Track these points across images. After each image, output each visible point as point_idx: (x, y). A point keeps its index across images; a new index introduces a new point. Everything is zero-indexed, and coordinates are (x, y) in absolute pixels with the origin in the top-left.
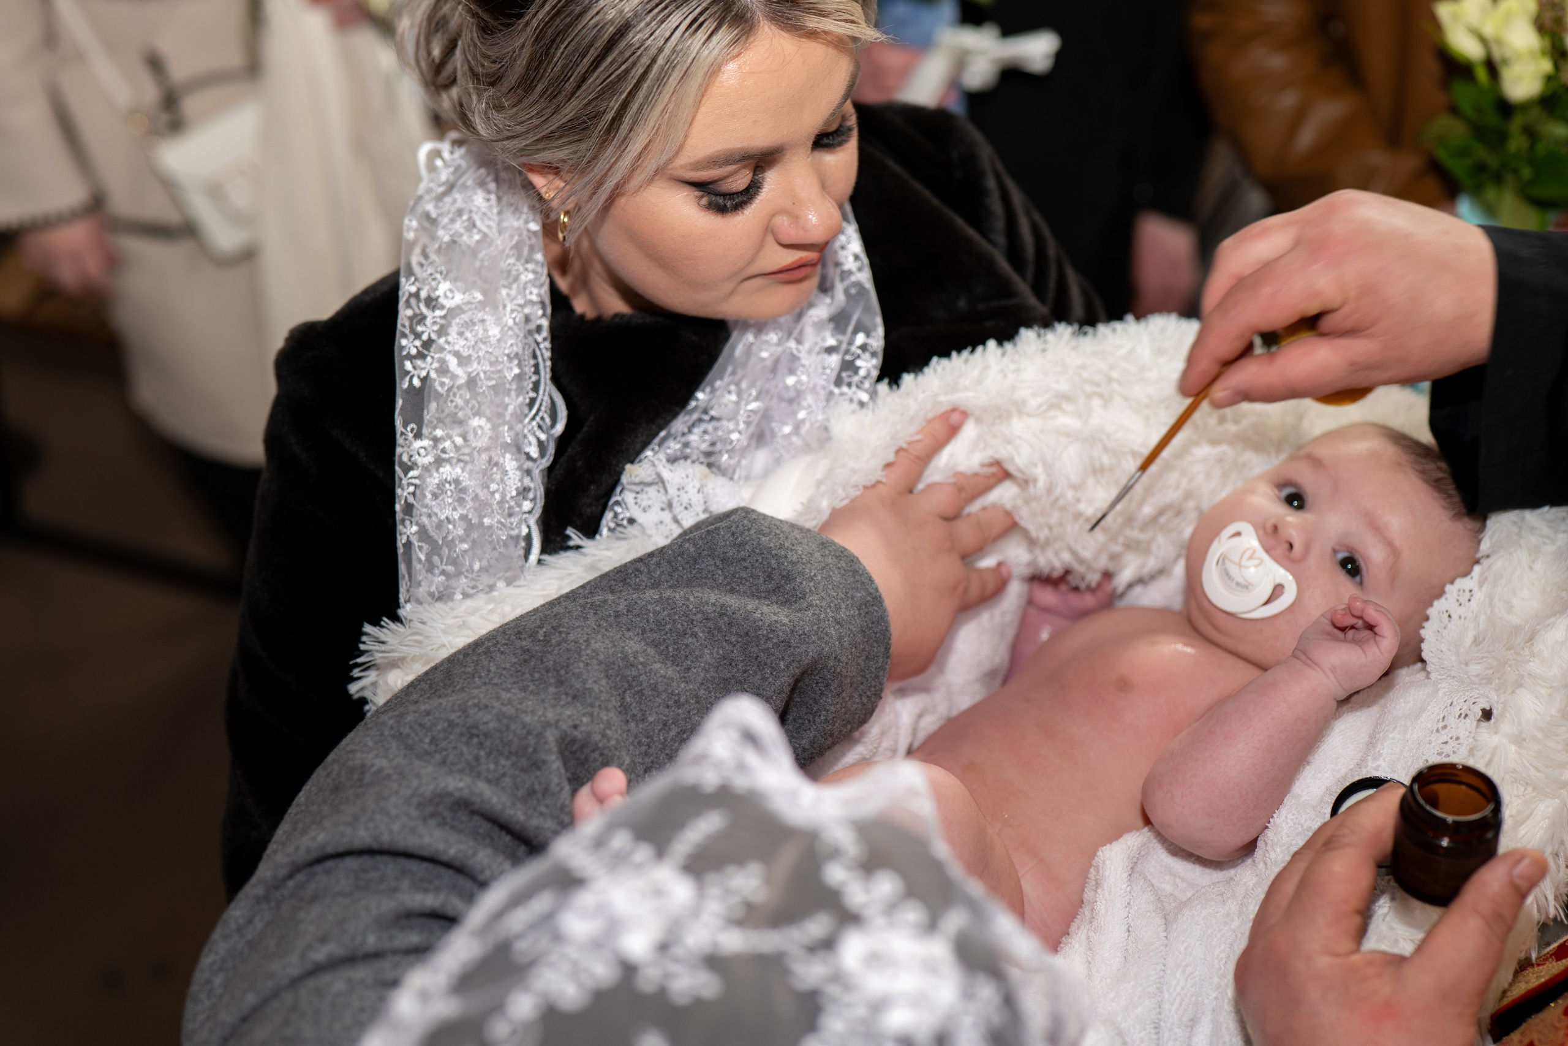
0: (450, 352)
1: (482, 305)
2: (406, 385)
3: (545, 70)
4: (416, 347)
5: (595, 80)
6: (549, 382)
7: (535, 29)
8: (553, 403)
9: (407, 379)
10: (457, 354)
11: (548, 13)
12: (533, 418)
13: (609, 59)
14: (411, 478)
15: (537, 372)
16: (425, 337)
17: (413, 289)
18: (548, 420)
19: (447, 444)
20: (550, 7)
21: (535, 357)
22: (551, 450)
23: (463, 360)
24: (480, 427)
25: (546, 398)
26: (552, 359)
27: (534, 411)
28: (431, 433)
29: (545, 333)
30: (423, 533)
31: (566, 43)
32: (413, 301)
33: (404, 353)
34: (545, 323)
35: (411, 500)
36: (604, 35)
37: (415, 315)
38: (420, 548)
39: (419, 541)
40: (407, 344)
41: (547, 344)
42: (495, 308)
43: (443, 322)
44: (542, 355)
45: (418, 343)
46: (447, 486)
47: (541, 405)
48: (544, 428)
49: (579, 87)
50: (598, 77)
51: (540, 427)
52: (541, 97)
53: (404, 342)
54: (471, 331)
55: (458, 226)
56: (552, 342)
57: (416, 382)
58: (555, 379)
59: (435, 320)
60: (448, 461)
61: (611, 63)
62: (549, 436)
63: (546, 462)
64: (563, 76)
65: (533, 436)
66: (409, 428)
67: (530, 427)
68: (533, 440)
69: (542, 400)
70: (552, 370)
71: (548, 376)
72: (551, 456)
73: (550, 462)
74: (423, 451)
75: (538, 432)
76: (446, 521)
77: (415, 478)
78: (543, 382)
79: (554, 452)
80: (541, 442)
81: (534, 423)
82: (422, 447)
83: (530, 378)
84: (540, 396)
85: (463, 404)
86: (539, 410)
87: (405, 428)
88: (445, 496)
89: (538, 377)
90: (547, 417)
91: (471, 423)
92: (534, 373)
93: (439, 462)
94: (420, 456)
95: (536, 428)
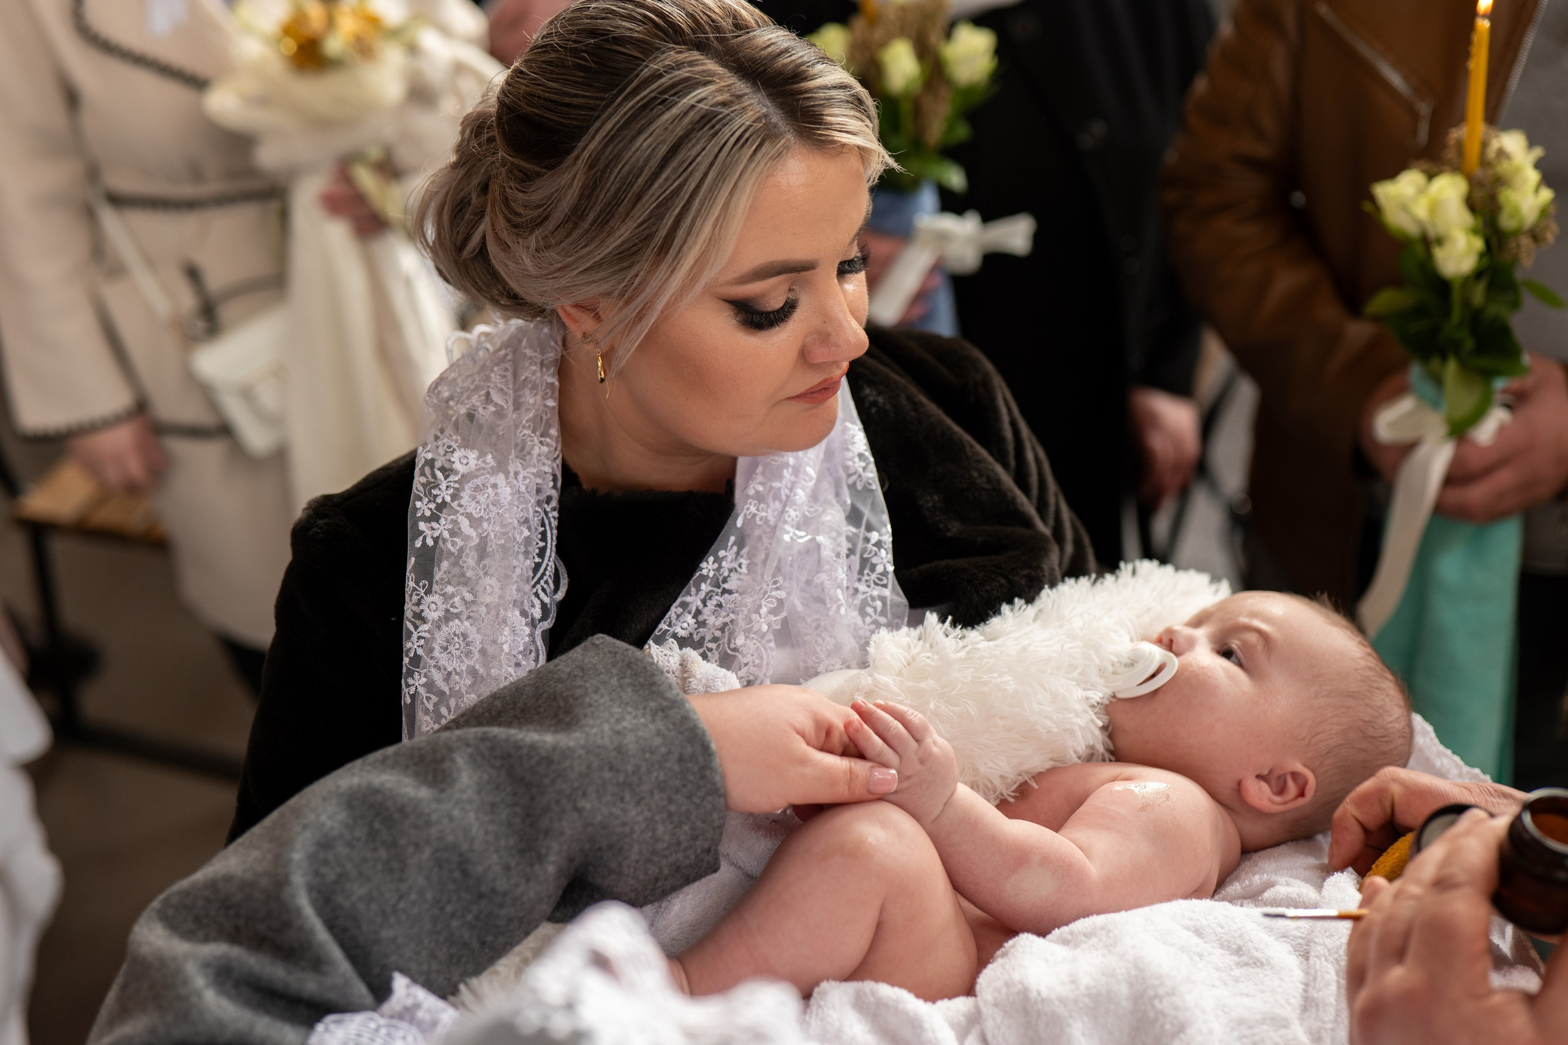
0: (462, 514)
1: (494, 471)
2: (418, 544)
3: (598, 196)
4: (431, 509)
5: (651, 197)
6: (554, 549)
7: (588, 159)
8: (556, 569)
9: (421, 538)
10: (469, 516)
11: (600, 143)
12: (538, 582)
13: (664, 176)
14: (420, 632)
15: (544, 538)
16: (439, 500)
17: (430, 456)
18: (551, 585)
19: (457, 599)
20: (601, 137)
21: (543, 525)
22: (553, 614)
23: (475, 522)
24: (491, 586)
26: (558, 528)
27: (538, 575)
28: (441, 590)
29: (554, 503)
30: (430, 686)
31: (620, 166)
32: (427, 470)
33: (419, 515)
34: (555, 494)
35: (420, 652)
36: (657, 154)
37: (429, 483)
38: (428, 699)
39: (427, 693)
40: (422, 506)
41: (556, 514)
42: (507, 474)
43: (457, 486)
44: (550, 523)
45: (432, 506)
46: (456, 638)
47: (546, 569)
48: (548, 591)
49: (634, 206)
50: (653, 194)
51: (544, 590)
52: (592, 225)
53: (418, 504)
54: (484, 494)
55: (474, 399)
56: (560, 512)
57: (430, 542)
58: (560, 550)
59: (449, 484)
60: (457, 616)
61: (666, 180)
62: (552, 599)
63: (547, 625)
64: (616, 200)
65: (536, 599)
66: (421, 584)
67: (534, 590)
68: (537, 602)
69: (547, 565)
70: (557, 538)
71: (554, 544)
72: (552, 620)
73: (552, 625)
74: (433, 606)
75: (542, 595)
76: (454, 673)
77: (425, 631)
78: (548, 551)
79: (555, 616)
80: (544, 605)
81: (538, 587)
82: (432, 602)
83: (537, 544)
84: (546, 562)
85: (474, 564)
86: (544, 574)
87: (417, 583)
88: (453, 649)
89: (544, 544)
90: (550, 581)
91: (481, 582)
92: (541, 540)
93: (448, 617)
94: (430, 610)
95: (540, 591)
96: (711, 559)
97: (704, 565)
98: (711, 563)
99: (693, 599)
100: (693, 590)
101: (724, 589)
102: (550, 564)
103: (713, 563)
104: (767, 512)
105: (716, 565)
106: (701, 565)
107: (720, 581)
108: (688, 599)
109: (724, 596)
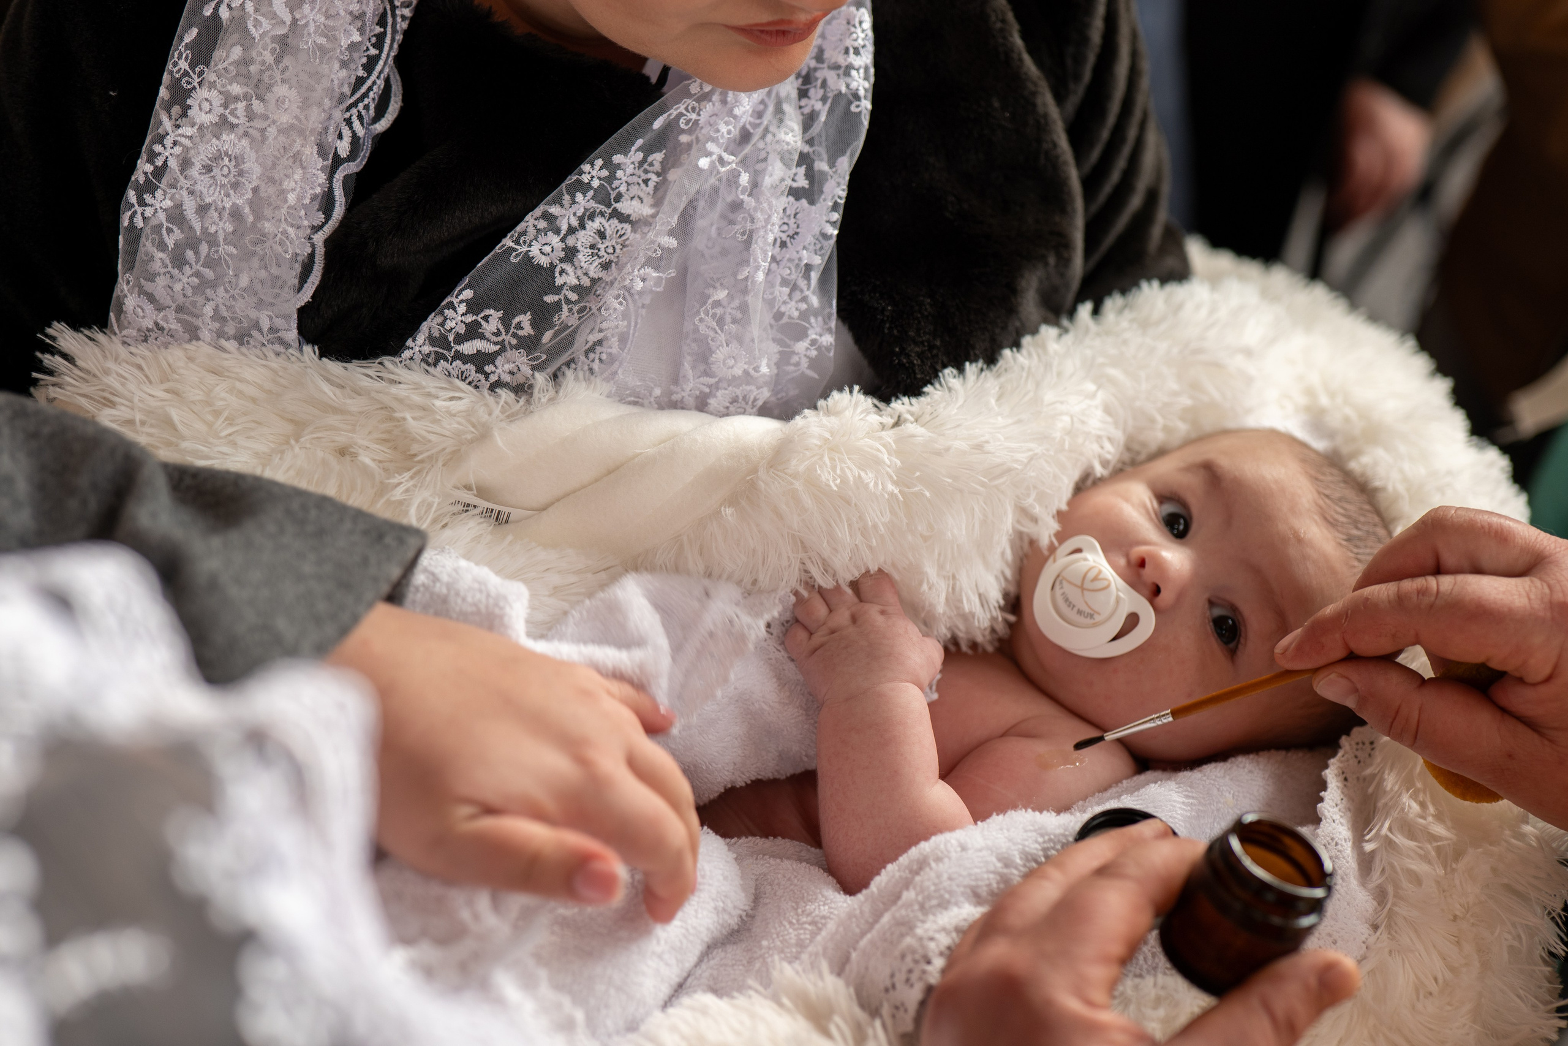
2: (208, 10)
6: (391, 61)
8: (387, 81)
9: (212, 4)
12: (354, 105)
14: (180, 135)
15: (379, 43)
18: (372, 112)
19: (241, 106)
21: (384, 25)
22: (366, 153)
24: (288, 99)
25: (381, 83)
26: (406, 33)
27: (358, 95)
28: (224, 86)
30: (177, 216)
35: (173, 162)
38: (170, 232)
39: (170, 223)
44: (395, 24)
46: (226, 160)
47: (370, 89)
48: (366, 120)
51: (360, 117)
57: (224, 13)
58: (400, 61)
60: (233, 127)
62: (368, 132)
63: (353, 167)
65: (347, 128)
66: (197, 70)
67: (347, 115)
68: (347, 133)
69: (374, 83)
70: (400, 46)
71: (393, 54)
72: (362, 160)
73: (361, 167)
74: (206, 106)
75: (357, 124)
76: (213, 208)
77: (186, 137)
78: (381, 63)
79: (367, 155)
80: (355, 139)
81: (354, 111)
82: (206, 100)
83: (368, 49)
84: (373, 77)
85: (272, 62)
86: (365, 95)
87: (192, 66)
88: (219, 174)
89: (377, 52)
90: (372, 107)
91: (275, 89)
92: (374, 46)
93: (223, 125)
94: (201, 109)
95: (355, 118)
96: (599, 162)
97: (586, 167)
98: (597, 167)
99: (566, 213)
100: (567, 198)
101: (615, 210)
102: (378, 82)
103: (601, 168)
104: (699, 115)
105: (605, 173)
106: (582, 166)
107: (612, 197)
108: (554, 210)
109: (611, 221)
